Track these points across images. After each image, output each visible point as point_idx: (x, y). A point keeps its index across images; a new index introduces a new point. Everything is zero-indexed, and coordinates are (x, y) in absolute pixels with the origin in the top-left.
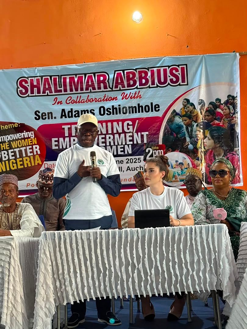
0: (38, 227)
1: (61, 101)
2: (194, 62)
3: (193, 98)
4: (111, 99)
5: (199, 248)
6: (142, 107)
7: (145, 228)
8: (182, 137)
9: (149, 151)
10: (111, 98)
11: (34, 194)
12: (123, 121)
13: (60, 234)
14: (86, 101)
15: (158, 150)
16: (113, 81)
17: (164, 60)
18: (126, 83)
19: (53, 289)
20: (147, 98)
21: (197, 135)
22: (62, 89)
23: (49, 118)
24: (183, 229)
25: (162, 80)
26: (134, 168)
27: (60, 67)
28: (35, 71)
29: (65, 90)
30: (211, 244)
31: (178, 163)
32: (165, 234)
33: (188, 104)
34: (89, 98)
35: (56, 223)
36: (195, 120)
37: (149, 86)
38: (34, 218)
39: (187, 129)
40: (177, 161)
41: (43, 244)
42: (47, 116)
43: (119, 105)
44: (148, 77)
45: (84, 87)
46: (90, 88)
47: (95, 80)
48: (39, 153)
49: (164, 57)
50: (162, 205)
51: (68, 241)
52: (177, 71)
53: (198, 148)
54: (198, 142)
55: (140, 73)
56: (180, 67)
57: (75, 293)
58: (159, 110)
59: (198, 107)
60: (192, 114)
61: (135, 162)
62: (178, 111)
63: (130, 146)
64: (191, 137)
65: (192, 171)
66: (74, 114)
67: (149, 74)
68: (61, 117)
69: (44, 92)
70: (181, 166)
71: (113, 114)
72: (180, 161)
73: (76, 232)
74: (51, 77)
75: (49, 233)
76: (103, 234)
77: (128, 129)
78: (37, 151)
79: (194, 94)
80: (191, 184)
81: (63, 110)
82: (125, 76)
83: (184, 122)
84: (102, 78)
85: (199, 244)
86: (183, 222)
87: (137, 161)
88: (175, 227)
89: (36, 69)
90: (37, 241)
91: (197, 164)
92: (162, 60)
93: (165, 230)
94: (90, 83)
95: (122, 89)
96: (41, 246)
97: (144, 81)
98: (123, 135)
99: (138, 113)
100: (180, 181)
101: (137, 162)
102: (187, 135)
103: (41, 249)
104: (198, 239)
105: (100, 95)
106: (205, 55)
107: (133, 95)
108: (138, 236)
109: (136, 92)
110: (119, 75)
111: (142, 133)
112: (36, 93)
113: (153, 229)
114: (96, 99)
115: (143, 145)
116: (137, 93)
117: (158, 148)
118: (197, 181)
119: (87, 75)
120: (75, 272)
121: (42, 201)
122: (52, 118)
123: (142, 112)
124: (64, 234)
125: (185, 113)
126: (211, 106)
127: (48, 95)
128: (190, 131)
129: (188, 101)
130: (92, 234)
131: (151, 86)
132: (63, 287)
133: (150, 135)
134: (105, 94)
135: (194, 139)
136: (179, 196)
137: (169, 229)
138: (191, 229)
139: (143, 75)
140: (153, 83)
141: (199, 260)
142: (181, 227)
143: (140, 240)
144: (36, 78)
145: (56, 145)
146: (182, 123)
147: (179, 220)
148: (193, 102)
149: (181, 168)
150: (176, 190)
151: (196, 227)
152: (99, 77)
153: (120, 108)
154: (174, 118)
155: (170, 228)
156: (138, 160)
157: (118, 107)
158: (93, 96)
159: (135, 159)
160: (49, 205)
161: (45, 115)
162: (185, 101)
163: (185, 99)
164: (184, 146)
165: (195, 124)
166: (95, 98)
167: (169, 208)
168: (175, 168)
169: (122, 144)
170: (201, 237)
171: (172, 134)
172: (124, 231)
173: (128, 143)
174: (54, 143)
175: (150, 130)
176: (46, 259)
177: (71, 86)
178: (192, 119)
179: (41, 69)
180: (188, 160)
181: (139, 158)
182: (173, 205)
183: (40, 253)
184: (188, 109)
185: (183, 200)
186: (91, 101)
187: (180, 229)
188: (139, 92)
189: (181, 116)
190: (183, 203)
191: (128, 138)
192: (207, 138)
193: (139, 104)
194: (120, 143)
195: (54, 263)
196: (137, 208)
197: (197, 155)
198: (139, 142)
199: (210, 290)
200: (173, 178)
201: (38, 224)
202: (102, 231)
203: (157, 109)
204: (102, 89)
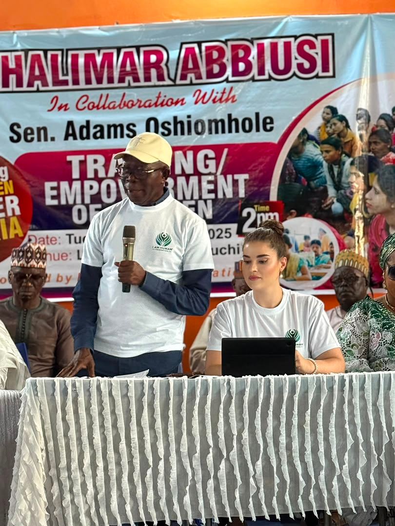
0: (15, 367)
1: (66, 105)
2: (348, 30)
3: (344, 104)
4: (172, 103)
5: (358, 421)
6: (236, 120)
7: (243, 377)
8: (320, 186)
9: (249, 214)
10: (172, 99)
11: (5, 300)
12: (196, 149)
13: (65, 384)
14: (120, 105)
15: (268, 212)
16: (178, 64)
17: (287, 22)
18: (203, 69)
19: (46, 500)
20: (248, 103)
21: (352, 183)
22: (69, 78)
23: (39, 140)
24: (325, 380)
25: (281, 65)
26: (217, 249)
27: (65, 32)
28: (11, 38)
29: (76, 82)
30: (383, 413)
31: (310, 241)
32: (287, 390)
33: (333, 117)
34: (126, 99)
35: (50, 359)
36: (347, 151)
37: (253, 77)
38: (6, 348)
39: (331, 170)
40: (306, 238)
41: (29, 404)
42: (35, 136)
43: (189, 117)
44: (250, 58)
45: (116, 75)
46: (129, 78)
47: (139, 61)
48: (18, 212)
49: (286, 17)
50: (278, 328)
51: (82, 399)
52: (312, 46)
53: (353, 212)
54: (354, 199)
55: (235, 48)
56: (320, 38)
57: (93, 511)
58: (272, 129)
59: (354, 125)
60: (342, 139)
61: (218, 237)
62: (312, 131)
63: (210, 203)
64: (338, 186)
65: (349, 259)
66: (92, 131)
67: (254, 52)
68: (66, 138)
69: (30, 85)
70: (315, 249)
71: (176, 134)
72: (314, 237)
73: (98, 380)
74: (45, 52)
75: (42, 380)
76: (156, 387)
77: (206, 166)
78: (13, 210)
79: (347, 97)
80: (346, 286)
81: (70, 124)
82: (204, 54)
83: (325, 154)
84: (153, 58)
85: (357, 412)
86: (321, 365)
87: (223, 235)
88: (307, 376)
89: (15, 35)
90: (14, 398)
91: (350, 243)
92: (281, 22)
93: (286, 381)
94: (128, 68)
95: (195, 81)
96: (24, 408)
97: (242, 66)
98: (194, 180)
99: (227, 134)
100: (314, 279)
101: (222, 238)
102: (329, 182)
103: (24, 416)
104: (357, 401)
105: (150, 95)
106: (372, 15)
107: (219, 96)
108: (229, 392)
109: (225, 89)
110: (190, 51)
111: (236, 177)
112: (13, 86)
113: (261, 380)
114: (141, 102)
115: (238, 202)
116: (227, 91)
117: (267, 208)
118: (358, 280)
119: (123, 51)
120: (94, 466)
121: (20, 313)
122: (46, 139)
123: (237, 131)
124: (74, 385)
125: (326, 136)
126: (382, 122)
127: (38, 91)
128: (336, 173)
129: (334, 110)
130: (132, 386)
131: (257, 77)
132: (68, 497)
133: (252, 182)
134: (160, 93)
135: (345, 192)
136: (313, 311)
137: (296, 380)
138: (342, 381)
139: (241, 54)
140: (261, 71)
141: (355, 446)
142: (320, 375)
143: (233, 401)
144: (14, 54)
145: (53, 197)
146: (321, 158)
147: (313, 360)
148: (344, 114)
149: (315, 252)
150: (308, 297)
151: (352, 376)
152: (147, 54)
153: (189, 123)
154: (302, 147)
155: (297, 378)
156: (226, 232)
157: (185, 121)
158: (133, 95)
159: (220, 231)
160: (37, 322)
161: (32, 133)
162: (329, 110)
163: (329, 107)
164: (323, 206)
165: (348, 161)
166: (138, 100)
167: (293, 335)
168: (302, 251)
169: (192, 199)
170: (363, 398)
171: (297, 180)
172: (200, 382)
173: (205, 196)
174: (49, 193)
175: (251, 170)
176: (33, 437)
177: (87, 71)
178: (341, 149)
179: (26, 34)
180: (330, 236)
181: (227, 229)
182: (301, 329)
183: (23, 423)
184: (333, 127)
185: (323, 319)
186: (130, 105)
187: (318, 379)
188: (232, 89)
189: (318, 142)
190: (322, 324)
191: (206, 186)
192: (372, 191)
193: (230, 116)
194: (188, 197)
195: (51, 444)
196: (225, 334)
197: (350, 226)
198: (229, 195)
199: (377, 507)
200: (298, 271)
201: (15, 362)
202: (154, 381)
203: (268, 127)
204: (154, 81)
